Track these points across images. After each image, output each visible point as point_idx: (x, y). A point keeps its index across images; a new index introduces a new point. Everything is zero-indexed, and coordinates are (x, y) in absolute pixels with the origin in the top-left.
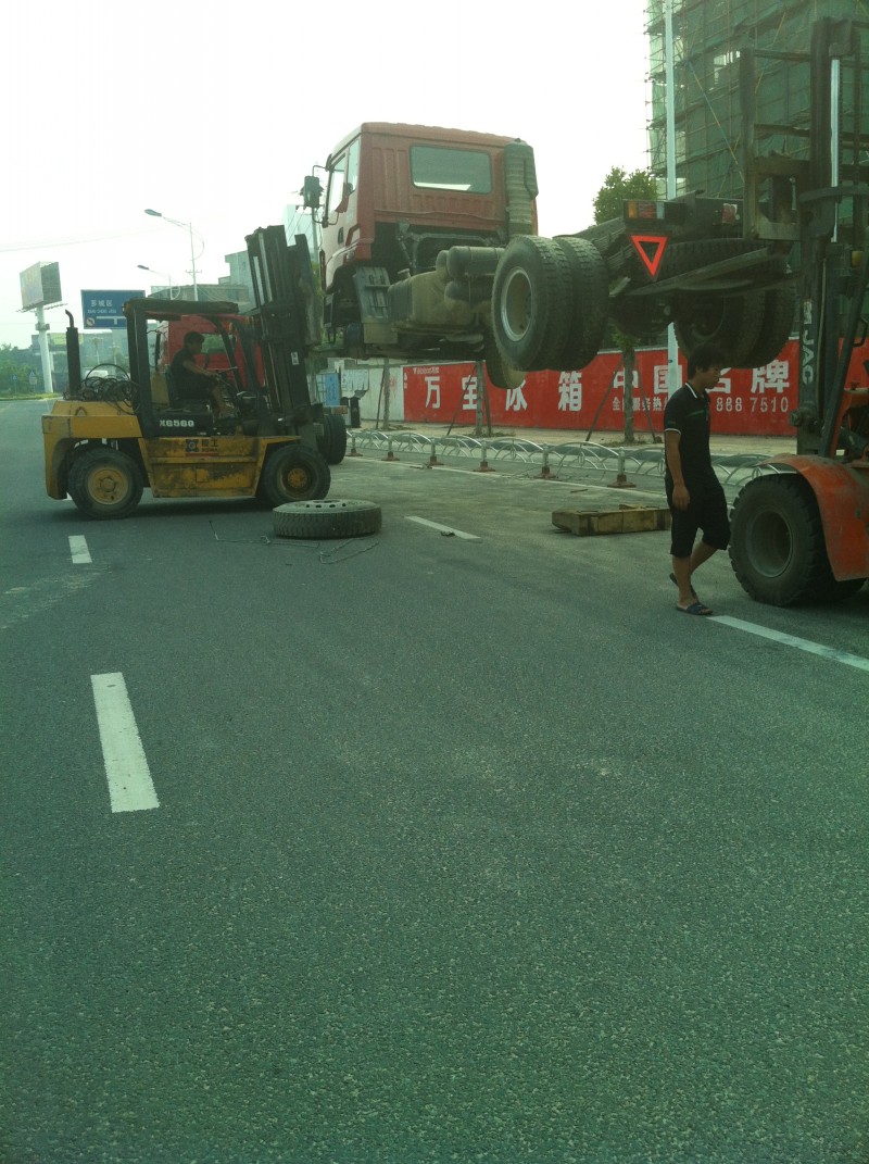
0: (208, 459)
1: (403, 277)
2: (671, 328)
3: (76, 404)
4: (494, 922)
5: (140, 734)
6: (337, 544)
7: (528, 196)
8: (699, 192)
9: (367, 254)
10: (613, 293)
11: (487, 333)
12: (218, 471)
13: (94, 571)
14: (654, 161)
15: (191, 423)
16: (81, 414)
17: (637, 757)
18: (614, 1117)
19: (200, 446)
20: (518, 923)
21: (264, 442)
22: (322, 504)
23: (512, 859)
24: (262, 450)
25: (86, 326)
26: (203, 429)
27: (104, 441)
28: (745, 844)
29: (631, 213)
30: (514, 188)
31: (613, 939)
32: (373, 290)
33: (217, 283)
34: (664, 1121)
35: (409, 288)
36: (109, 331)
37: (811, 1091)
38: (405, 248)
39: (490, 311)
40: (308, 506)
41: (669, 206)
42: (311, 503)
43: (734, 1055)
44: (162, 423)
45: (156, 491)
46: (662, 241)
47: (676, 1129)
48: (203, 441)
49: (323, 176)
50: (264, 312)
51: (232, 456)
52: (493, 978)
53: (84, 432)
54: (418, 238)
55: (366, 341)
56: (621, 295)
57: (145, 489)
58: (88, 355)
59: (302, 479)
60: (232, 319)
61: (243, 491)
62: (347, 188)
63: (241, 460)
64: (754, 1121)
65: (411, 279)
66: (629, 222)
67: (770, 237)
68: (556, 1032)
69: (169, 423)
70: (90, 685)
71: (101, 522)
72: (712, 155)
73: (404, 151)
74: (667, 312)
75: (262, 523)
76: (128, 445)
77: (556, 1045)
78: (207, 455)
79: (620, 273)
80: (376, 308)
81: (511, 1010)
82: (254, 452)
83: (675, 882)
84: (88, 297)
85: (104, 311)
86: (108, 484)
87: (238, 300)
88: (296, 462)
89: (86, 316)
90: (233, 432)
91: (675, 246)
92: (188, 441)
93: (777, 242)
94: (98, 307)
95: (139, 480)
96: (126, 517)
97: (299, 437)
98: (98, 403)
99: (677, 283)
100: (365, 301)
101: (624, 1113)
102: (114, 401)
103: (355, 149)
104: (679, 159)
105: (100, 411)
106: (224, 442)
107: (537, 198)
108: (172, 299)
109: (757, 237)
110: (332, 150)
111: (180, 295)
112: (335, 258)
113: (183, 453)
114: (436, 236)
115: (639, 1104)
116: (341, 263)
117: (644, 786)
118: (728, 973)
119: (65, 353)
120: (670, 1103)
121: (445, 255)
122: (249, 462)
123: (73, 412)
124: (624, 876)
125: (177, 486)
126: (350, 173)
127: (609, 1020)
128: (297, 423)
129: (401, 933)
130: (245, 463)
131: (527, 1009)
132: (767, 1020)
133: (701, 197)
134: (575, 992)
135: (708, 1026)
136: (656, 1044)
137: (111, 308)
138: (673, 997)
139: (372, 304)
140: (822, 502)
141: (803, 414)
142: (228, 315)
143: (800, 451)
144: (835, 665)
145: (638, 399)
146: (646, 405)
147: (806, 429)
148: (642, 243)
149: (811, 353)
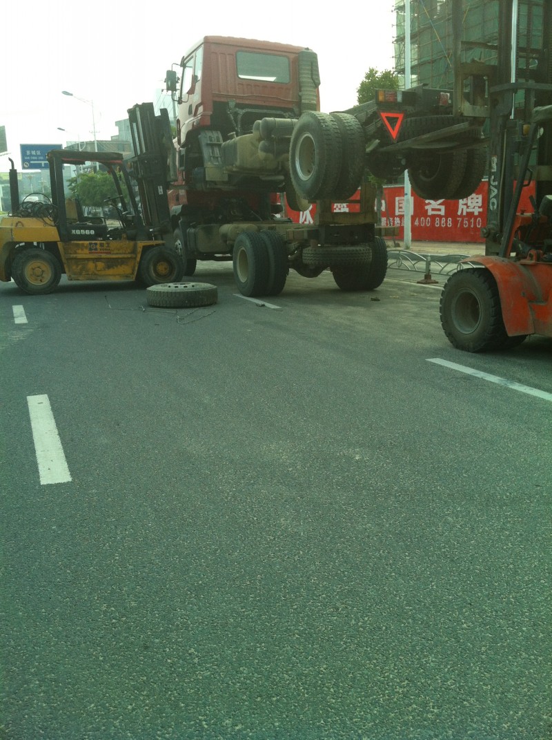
0: (104, 256)
1: (231, 137)
2: (406, 171)
3: (17, 219)
4: (286, 552)
5: (59, 434)
6: (188, 311)
7: (314, 85)
8: (425, 85)
9: (208, 122)
10: (368, 150)
11: (287, 175)
12: (111, 263)
13: (28, 329)
14: (397, 64)
15: (92, 232)
16: (19, 225)
17: (379, 448)
18: (359, 674)
19: (98, 247)
20: (301, 553)
21: (141, 244)
22: (179, 286)
23: (298, 512)
24: (140, 250)
25: (24, 168)
26: (100, 237)
27: (35, 244)
28: (446, 502)
29: (381, 98)
30: (304, 80)
31: (361, 562)
32: (212, 146)
33: (110, 139)
34: (391, 676)
35: (235, 145)
36: (39, 171)
37: (483, 657)
38: (232, 118)
39: (287, 161)
40: (170, 287)
41: (405, 94)
42: (171, 284)
43: (436, 634)
44: (73, 232)
45: (70, 276)
46: (400, 116)
47: (398, 681)
48: (100, 244)
49: (178, 71)
50: (140, 160)
51: (120, 253)
52: (285, 587)
53: (21, 237)
54: (241, 112)
55: (207, 179)
56: (374, 151)
57: (62, 275)
58: (24, 187)
59: (166, 269)
60: (120, 164)
61: (127, 276)
62: (195, 78)
63: (126, 256)
64: (447, 676)
65: (237, 139)
66: (379, 103)
67: (471, 115)
68: (324, 621)
69: (78, 232)
70: (26, 403)
71: (34, 296)
72: (435, 60)
73: (232, 55)
74: (403, 162)
75: (137, 297)
76: (51, 246)
77: (324, 629)
78: (104, 253)
79: (374, 137)
80: (214, 157)
81: (296, 607)
82: (134, 251)
83: (401, 526)
84: (25, 149)
85: (36, 158)
86: (38, 271)
87: (124, 151)
88: (162, 258)
89: (24, 161)
90: (120, 239)
91: (409, 119)
92: (90, 244)
93: (475, 118)
94: (31, 155)
95: (59, 269)
96: (51, 293)
97: (164, 242)
98: (31, 219)
99: (409, 143)
100: (206, 152)
101: (366, 672)
102: (41, 217)
103: (200, 53)
104: (413, 63)
105: (32, 224)
106: (114, 244)
107: (320, 87)
108: (80, 150)
109: (462, 114)
110: (185, 54)
111: (86, 148)
112: (187, 124)
113: (87, 251)
114: (253, 111)
115: (375, 666)
116: (190, 128)
117: (383, 466)
118: (433, 584)
119: (9, 185)
120: (395, 665)
121: (259, 124)
122: (131, 258)
123: (14, 225)
124: (368, 523)
125: (84, 273)
126: (196, 68)
127: (358, 613)
128: (163, 232)
129: (227, 560)
130: (128, 258)
131: (305, 607)
132: (457, 613)
133: (427, 88)
134: (336, 595)
135: (420, 617)
136: (386, 628)
137: (40, 156)
138: (398, 598)
139: (211, 155)
140: (501, 286)
141: (490, 229)
142: (116, 161)
143: (486, 254)
144: (507, 389)
145: (385, 219)
146: (390, 222)
147: (492, 239)
148: (387, 118)
149: (496, 191)
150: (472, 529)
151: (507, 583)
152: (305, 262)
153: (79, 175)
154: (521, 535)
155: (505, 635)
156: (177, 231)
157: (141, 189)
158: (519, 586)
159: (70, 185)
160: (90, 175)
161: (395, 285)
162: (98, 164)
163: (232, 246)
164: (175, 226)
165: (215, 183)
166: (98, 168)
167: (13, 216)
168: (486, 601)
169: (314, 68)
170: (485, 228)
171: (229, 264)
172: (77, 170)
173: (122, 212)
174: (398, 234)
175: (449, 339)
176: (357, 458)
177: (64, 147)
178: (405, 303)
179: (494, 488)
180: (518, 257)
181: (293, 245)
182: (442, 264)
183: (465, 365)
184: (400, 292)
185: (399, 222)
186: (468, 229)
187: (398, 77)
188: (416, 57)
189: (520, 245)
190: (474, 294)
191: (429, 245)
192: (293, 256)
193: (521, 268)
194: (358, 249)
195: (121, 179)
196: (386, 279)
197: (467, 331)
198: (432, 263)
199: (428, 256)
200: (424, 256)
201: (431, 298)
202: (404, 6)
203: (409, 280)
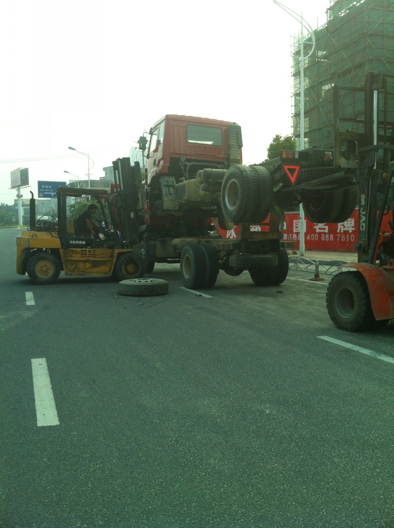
0: (91, 259)
1: (182, 181)
2: (301, 205)
3: (33, 232)
5: (53, 388)
6: (148, 299)
7: (238, 147)
8: (314, 147)
9: (166, 171)
10: (275, 190)
11: (219, 206)
12: (95, 264)
13: (35, 309)
14: (294, 131)
15: (84, 243)
16: (34, 237)
17: (283, 404)
19: (87, 253)
20: (226, 486)
21: (117, 251)
22: (142, 281)
24: (116, 255)
25: (39, 197)
26: (89, 245)
27: (44, 249)
29: (284, 156)
30: (231, 143)
32: (169, 186)
33: (99, 179)
35: (184, 186)
36: (50, 199)
38: (183, 168)
39: (220, 196)
40: (135, 281)
41: (300, 153)
42: (135, 280)
44: (71, 242)
45: (66, 272)
46: (297, 168)
48: (89, 250)
49: (148, 137)
51: (102, 257)
53: (35, 245)
54: (189, 164)
55: (164, 208)
56: (278, 191)
57: (61, 271)
58: (39, 208)
59: (133, 268)
60: (104, 197)
61: (106, 273)
62: (158, 142)
63: (106, 259)
65: (186, 182)
66: (283, 160)
67: (346, 167)
69: (74, 242)
70: (31, 364)
71: (41, 286)
72: (321, 129)
73: (184, 127)
74: (299, 198)
75: (113, 288)
76: (55, 252)
78: (91, 257)
79: (279, 181)
80: (169, 194)
82: (112, 256)
84: (41, 184)
85: (48, 190)
86: (45, 268)
87: (107, 188)
88: (131, 261)
89: (39, 192)
90: (103, 248)
91: (303, 170)
92: (82, 250)
93: (349, 169)
94: (45, 188)
95: (59, 267)
96: (52, 284)
97: (133, 250)
98: (42, 232)
99: (303, 186)
100: (164, 190)
102: (50, 232)
103: (162, 126)
105: (43, 236)
106: (98, 251)
108: (79, 187)
109: (340, 166)
110: (152, 126)
111: (82, 184)
112: (152, 172)
113: (80, 255)
114: (197, 163)
116: (154, 174)
119: (29, 208)
121: (201, 172)
122: (109, 261)
123: (31, 236)
125: (76, 270)
126: (160, 135)
128: (132, 244)
130: (107, 261)
133: (315, 149)
137: (51, 189)
138: (297, 522)
139: (168, 192)
140: (369, 284)
141: (361, 244)
142: (103, 196)
143: (359, 261)
144: (376, 359)
145: (286, 235)
146: (290, 237)
147: (362, 251)
148: (288, 169)
149: (364, 218)
150: (352, 468)
151: (379, 510)
152: (230, 265)
153: (77, 203)
154: (389, 472)
156: (142, 243)
159: (70, 209)
160: (84, 203)
161: (294, 282)
162: (90, 196)
163: (180, 254)
164: (141, 239)
165: (169, 210)
166: (90, 199)
167: (30, 230)
168: (363, 525)
169: (239, 136)
170: (357, 244)
171: (178, 265)
172: (76, 200)
173: (105, 229)
174: (295, 245)
175: (333, 322)
176: (267, 412)
177: (68, 183)
178: (301, 294)
179: (368, 435)
180: (382, 264)
181: (223, 254)
182: (327, 267)
183: (345, 341)
184: (297, 287)
185: (296, 237)
186: (345, 242)
187: (294, 140)
188: (308, 126)
189: (382, 256)
190: (350, 289)
191: (317, 253)
192: (222, 261)
193: (383, 271)
194: (268, 256)
195: (105, 207)
196: (287, 278)
197: (346, 316)
198: (320, 266)
199: (317, 261)
200: (315, 261)
201: (320, 291)
202: (300, 93)
203: (303, 278)
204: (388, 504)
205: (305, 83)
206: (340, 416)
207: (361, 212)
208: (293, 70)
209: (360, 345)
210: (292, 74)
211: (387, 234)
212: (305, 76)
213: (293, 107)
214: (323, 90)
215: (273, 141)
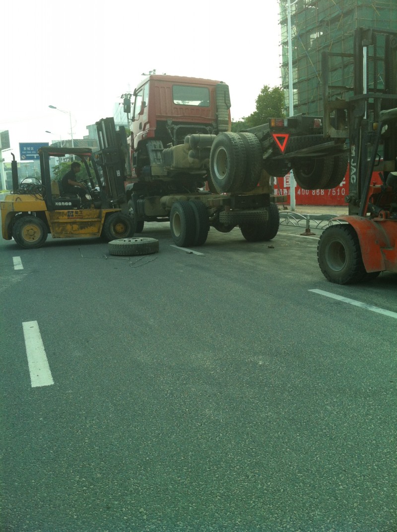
0: (78, 220)
1: (169, 146)
3: (16, 196)
4: (210, 435)
5: (45, 350)
6: (139, 258)
7: (226, 107)
9: (153, 135)
10: (264, 157)
11: (208, 170)
12: (83, 225)
13: (24, 273)
14: (283, 82)
15: (70, 204)
16: (18, 200)
17: (276, 355)
19: (74, 214)
20: (221, 435)
21: (104, 211)
22: (132, 240)
24: (103, 215)
25: (22, 159)
26: (76, 206)
27: (29, 213)
28: (325, 395)
29: (273, 124)
30: (220, 104)
31: (264, 441)
32: (156, 151)
33: (83, 138)
35: (172, 152)
36: (32, 161)
38: (170, 132)
39: (209, 163)
40: (125, 241)
41: (290, 121)
42: (126, 239)
43: (320, 494)
44: (57, 204)
45: (54, 235)
48: (76, 212)
49: (132, 98)
50: (104, 152)
51: (89, 218)
52: (209, 461)
53: (20, 208)
54: (176, 127)
55: (152, 174)
56: (268, 158)
57: (48, 234)
58: (22, 172)
59: (122, 228)
60: (89, 156)
61: (94, 234)
62: (143, 103)
63: (93, 220)
67: (336, 137)
68: (238, 486)
69: (60, 204)
70: (22, 327)
71: (28, 250)
72: (310, 79)
73: (170, 88)
74: (289, 165)
75: (103, 249)
76: (40, 214)
78: (78, 218)
79: (269, 148)
80: (157, 159)
82: (99, 216)
83: (293, 414)
84: (22, 146)
85: (30, 152)
86: (31, 232)
87: (92, 146)
88: (119, 220)
89: (22, 154)
90: (90, 208)
91: (292, 138)
92: (68, 212)
94: (27, 150)
95: (46, 230)
96: (40, 247)
97: (121, 209)
98: (26, 195)
102: (34, 194)
103: (147, 87)
104: (294, 81)
105: (27, 199)
106: (86, 212)
107: (231, 108)
108: (62, 146)
109: (330, 137)
110: (137, 87)
111: (66, 144)
112: (138, 135)
113: (66, 217)
116: (141, 139)
117: (279, 369)
118: (317, 456)
119: (11, 171)
121: (188, 138)
122: (97, 221)
123: (15, 200)
124: (269, 412)
125: (64, 232)
126: (145, 97)
127: (263, 479)
128: (120, 203)
129: (167, 441)
130: (95, 221)
131: (225, 475)
132: (335, 478)
133: (305, 116)
134: (247, 466)
135: (308, 481)
136: (284, 490)
137: (33, 151)
138: (292, 468)
139: (155, 157)
140: (360, 237)
141: (351, 197)
142: (87, 154)
143: (350, 214)
144: (367, 311)
145: (277, 190)
146: (280, 192)
147: (352, 204)
148: (277, 137)
149: (355, 169)
150: (345, 415)
151: (371, 454)
152: (221, 221)
153: (60, 164)
154: (380, 418)
155: (371, 494)
156: (130, 202)
157: (105, 172)
158: (380, 457)
159: (55, 170)
161: (285, 237)
162: (74, 156)
163: (169, 212)
164: (129, 198)
166: (74, 159)
167: (14, 193)
168: (356, 469)
170: (348, 197)
171: (168, 224)
172: (59, 160)
173: (91, 190)
174: (286, 200)
175: (325, 275)
176: (261, 363)
177: (50, 144)
178: (292, 249)
179: (360, 384)
180: (372, 216)
181: (212, 210)
182: (318, 222)
183: (337, 294)
184: (288, 242)
185: (287, 192)
186: (335, 197)
187: (284, 91)
188: (296, 76)
189: (373, 208)
190: (341, 242)
191: (308, 208)
192: (213, 217)
193: (374, 223)
194: (258, 211)
195: (90, 166)
196: (278, 233)
197: (337, 269)
198: (311, 221)
199: (308, 216)
200: (305, 216)
201: (311, 246)
202: (287, 42)
203: (295, 233)
204: (379, 448)
205: (293, 31)
206: (332, 366)
207: (352, 164)
208: (279, 18)
209: (351, 297)
210: (279, 22)
211: (378, 186)
212: (292, 24)
213: (282, 56)
214: (311, 39)
215: (262, 92)
